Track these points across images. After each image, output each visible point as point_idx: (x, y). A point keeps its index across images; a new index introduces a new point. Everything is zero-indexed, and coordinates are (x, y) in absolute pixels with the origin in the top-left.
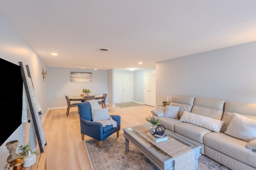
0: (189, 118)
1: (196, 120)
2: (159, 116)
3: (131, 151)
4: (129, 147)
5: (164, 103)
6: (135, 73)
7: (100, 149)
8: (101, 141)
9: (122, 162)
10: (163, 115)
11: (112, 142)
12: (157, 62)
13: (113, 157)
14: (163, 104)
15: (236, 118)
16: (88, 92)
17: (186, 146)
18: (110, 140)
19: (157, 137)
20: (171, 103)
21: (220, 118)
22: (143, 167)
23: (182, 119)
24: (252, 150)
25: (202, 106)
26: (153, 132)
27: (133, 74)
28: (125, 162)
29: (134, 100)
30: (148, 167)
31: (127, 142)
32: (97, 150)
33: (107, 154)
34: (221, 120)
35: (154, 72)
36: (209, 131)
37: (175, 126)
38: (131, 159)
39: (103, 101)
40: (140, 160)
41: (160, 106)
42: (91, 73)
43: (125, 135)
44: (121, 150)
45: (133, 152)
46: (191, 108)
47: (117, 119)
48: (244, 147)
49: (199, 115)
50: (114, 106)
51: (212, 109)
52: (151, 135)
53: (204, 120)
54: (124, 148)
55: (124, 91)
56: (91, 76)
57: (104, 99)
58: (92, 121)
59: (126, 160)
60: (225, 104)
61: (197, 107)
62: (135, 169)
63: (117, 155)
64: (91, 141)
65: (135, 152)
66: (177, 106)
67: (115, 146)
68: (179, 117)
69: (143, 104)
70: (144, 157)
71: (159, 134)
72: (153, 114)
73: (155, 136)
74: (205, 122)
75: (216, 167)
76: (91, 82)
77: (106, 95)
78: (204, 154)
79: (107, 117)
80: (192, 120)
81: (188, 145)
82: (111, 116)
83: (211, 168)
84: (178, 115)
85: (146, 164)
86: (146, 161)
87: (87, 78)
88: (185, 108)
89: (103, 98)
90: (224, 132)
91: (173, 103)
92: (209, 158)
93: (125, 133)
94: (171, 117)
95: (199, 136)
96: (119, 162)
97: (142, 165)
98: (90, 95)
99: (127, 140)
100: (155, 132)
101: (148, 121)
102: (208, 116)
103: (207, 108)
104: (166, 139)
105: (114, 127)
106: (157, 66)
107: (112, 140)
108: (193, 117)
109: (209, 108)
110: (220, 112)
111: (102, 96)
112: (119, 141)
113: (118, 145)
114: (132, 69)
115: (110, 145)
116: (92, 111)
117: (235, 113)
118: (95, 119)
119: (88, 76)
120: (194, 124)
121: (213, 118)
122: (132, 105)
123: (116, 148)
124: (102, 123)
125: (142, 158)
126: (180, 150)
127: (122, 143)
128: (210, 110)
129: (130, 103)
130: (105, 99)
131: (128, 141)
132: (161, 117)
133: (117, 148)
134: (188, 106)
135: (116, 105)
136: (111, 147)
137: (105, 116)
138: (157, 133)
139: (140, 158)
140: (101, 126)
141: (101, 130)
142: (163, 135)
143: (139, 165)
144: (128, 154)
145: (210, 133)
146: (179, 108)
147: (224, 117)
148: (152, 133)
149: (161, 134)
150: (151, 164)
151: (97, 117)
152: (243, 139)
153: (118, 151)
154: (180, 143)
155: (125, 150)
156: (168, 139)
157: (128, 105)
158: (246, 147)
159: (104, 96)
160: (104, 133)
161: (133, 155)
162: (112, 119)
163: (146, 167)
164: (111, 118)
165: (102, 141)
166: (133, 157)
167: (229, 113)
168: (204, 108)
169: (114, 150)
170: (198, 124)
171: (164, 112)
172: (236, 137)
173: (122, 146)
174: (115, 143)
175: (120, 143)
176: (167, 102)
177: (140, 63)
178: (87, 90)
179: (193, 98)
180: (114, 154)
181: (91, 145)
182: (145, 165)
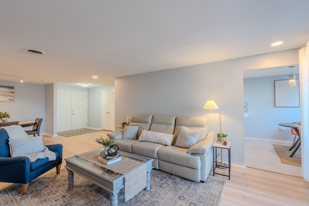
0: (146, 137)
1: (153, 137)
2: (116, 138)
3: (76, 186)
4: (73, 181)
5: (123, 124)
6: (89, 90)
7: (24, 196)
8: (26, 184)
9: (61, 202)
10: (121, 137)
11: (48, 182)
12: (116, 78)
13: (48, 200)
14: (122, 126)
15: (183, 130)
16: (4, 117)
17: (139, 162)
18: (43, 180)
19: (108, 159)
20: (131, 123)
21: (172, 132)
22: (92, 199)
23: (140, 139)
24: (190, 154)
25: (159, 123)
26: (105, 155)
27: (87, 92)
28: (67, 201)
29: (88, 126)
30: (97, 197)
31: (71, 176)
32: (18, 199)
33: (37, 199)
34: (173, 134)
35: (114, 90)
36: (163, 146)
37: (132, 146)
38: (75, 195)
39: (35, 129)
40: (89, 193)
41: (119, 128)
42: (12, 88)
43: (67, 166)
44: (62, 189)
45: (80, 186)
46: (149, 126)
47: (57, 149)
48: (186, 153)
49: (156, 132)
50: (55, 135)
51: (167, 125)
52: (102, 159)
53: (159, 136)
54: (66, 184)
55: (73, 114)
56: (13, 92)
57: (37, 126)
58: (9, 156)
59: (69, 198)
60: (176, 119)
61: (154, 124)
62: (80, 205)
63: (53, 196)
64: (7, 190)
65: (82, 185)
66: (136, 125)
67: (51, 187)
68: (137, 137)
69: (100, 129)
70: (94, 188)
71: (111, 155)
72: (109, 137)
73: (107, 159)
74: (160, 138)
75: (167, 177)
76: (11, 101)
77: (41, 120)
78: (158, 169)
79: (39, 149)
80: (149, 137)
81: (141, 161)
82: (47, 146)
83: (163, 179)
84: (137, 135)
85: (96, 195)
86: (96, 192)
87: (3, 95)
88: (144, 127)
89: (35, 124)
90: (174, 145)
91: (132, 123)
92: (162, 171)
93: (68, 163)
94: (129, 139)
95: (154, 151)
96: (56, 204)
97: (90, 197)
98: (9, 120)
99: (70, 173)
100: (107, 155)
101: (98, 142)
102: (163, 132)
103: (163, 124)
104: (120, 159)
105: (50, 160)
106: (117, 83)
107: (47, 180)
108: (150, 135)
109: (164, 124)
110: (172, 127)
111: (34, 122)
112: (59, 179)
113: (58, 184)
114: (85, 85)
115: (44, 186)
116: (10, 142)
117: (182, 126)
118: (17, 153)
119: (5, 92)
120: (151, 141)
121: (167, 133)
122: (84, 133)
123: (53, 188)
124: (29, 157)
125: (92, 189)
126: (133, 166)
127: (64, 179)
128: (164, 126)
129: (82, 130)
130: (39, 126)
131: (73, 174)
132: (118, 139)
133: (55, 188)
134: (146, 124)
135: (59, 134)
136: (45, 189)
137: (36, 148)
138: (110, 155)
139: (88, 190)
140: (26, 160)
141: (27, 167)
142: (116, 155)
143: (86, 199)
144: (71, 190)
145: (163, 147)
146: (138, 127)
147: (175, 131)
148: (104, 157)
149: (114, 155)
150: (101, 194)
151: (19, 151)
152: (186, 147)
153: (56, 191)
154: (134, 161)
155: (68, 187)
156: (122, 159)
157: (79, 132)
158: (187, 153)
159: (38, 122)
160: (31, 170)
161: (80, 190)
162: (49, 150)
163: (95, 198)
164: (47, 149)
165: (28, 183)
166: (78, 192)
167: (178, 127)
168: (160, 125)
169: (49, 191)
170: (154, 142)
171: (123, 134)
172: (182, 147)
173: (63, 183)
174: (53, 182)
175: (61, 181)
176: (126, 123)
177: (95, 77)
178: (3, 114)
179: (151, 116)
180: (49, 197)
181: (7, 195)
182: (94, 197)
